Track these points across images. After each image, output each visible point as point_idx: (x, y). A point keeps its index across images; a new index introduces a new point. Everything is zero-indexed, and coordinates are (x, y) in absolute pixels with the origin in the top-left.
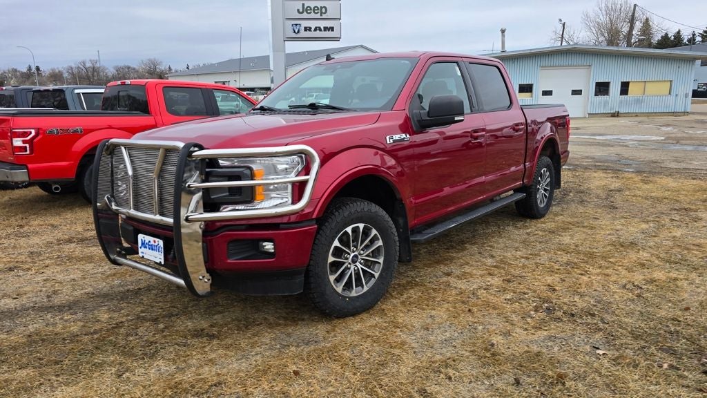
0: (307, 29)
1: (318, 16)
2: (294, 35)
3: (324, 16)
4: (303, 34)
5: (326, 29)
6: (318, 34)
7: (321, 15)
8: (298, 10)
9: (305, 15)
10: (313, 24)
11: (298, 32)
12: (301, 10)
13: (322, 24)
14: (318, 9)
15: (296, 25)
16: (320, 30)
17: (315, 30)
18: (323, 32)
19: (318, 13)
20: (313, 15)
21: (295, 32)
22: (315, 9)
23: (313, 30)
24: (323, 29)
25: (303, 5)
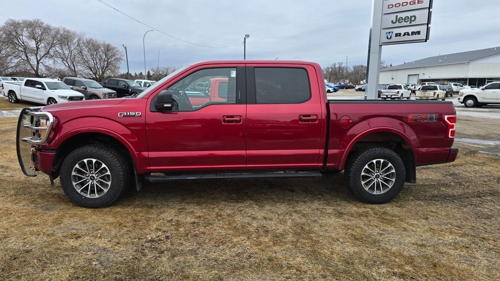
0: (398, 35)
1: (408, 24)
2: (388, 41)
3: (413, 23)
4: (394, 39)
5: (413, 33)
6: (407, 38)
7: (410, 23)
8: (392, 21)
9: (398, 24)
10: (402, 31)
11: (390, 38)
12: (394, 21)
13: (410, 30)
14: (408, 18)
15: (389, 33)
16: (408, 34)
17: (404, 35)
18: (411, 36)
19: (408, 21)
20: (404, 24)
21: (388, 38)
22: (406, 19)
23: (402, 35)
24: (410, 34)
25: (397, 16)
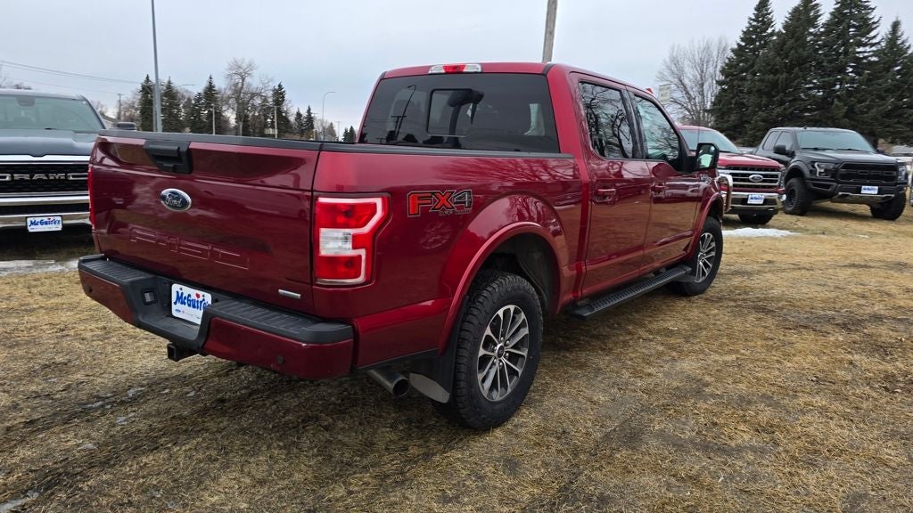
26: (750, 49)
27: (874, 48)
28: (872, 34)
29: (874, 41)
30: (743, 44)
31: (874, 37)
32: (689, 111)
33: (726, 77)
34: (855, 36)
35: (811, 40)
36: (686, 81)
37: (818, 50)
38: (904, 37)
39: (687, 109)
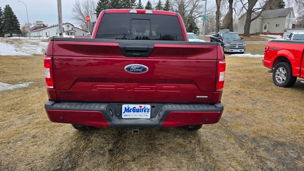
26: (103, 4)
27: (136, 7)
28: (135, 2)
29: (136, 5)
30: (101, 2)
31: (136, 3)
32: (85, 23)
33: (97, 12)
34: (131, 3)
35: (120, 3)
36: (83, 12)
37: (122, 6)
38: (142, 4)
39: (85, 22)
